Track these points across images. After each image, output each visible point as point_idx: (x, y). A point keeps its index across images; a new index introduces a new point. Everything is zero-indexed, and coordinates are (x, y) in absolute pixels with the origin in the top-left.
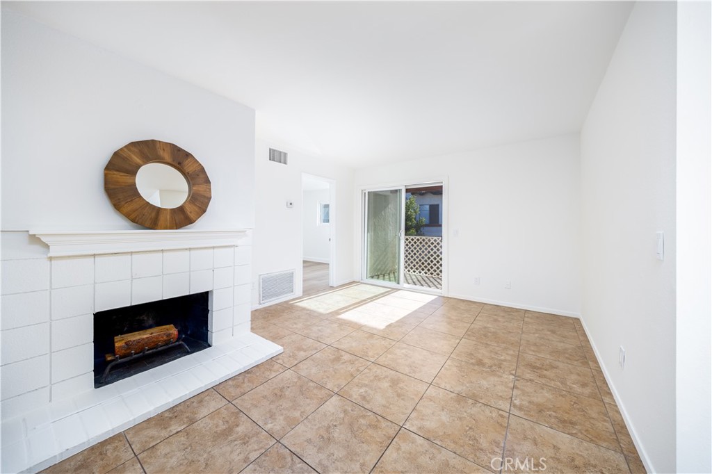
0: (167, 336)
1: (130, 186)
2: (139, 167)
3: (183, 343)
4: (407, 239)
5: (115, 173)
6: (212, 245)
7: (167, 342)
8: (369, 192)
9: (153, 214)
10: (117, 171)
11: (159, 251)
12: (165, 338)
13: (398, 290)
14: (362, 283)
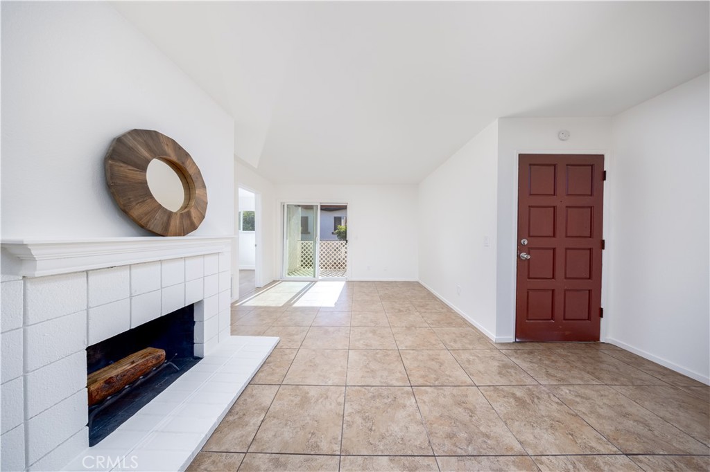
0: (157, 359)
1: (141, 183)
2: (148, 162)
3: (171, 363)
4: (302, 244)
5: (122, 164)
6: (203, 253)
7: (158, 366)
8: (288, 205)
9: (165, 218)
10: (124, 162)
11: (157, 261)
12: (154, 362)
13: (316, 282)
14: (283, 281)
